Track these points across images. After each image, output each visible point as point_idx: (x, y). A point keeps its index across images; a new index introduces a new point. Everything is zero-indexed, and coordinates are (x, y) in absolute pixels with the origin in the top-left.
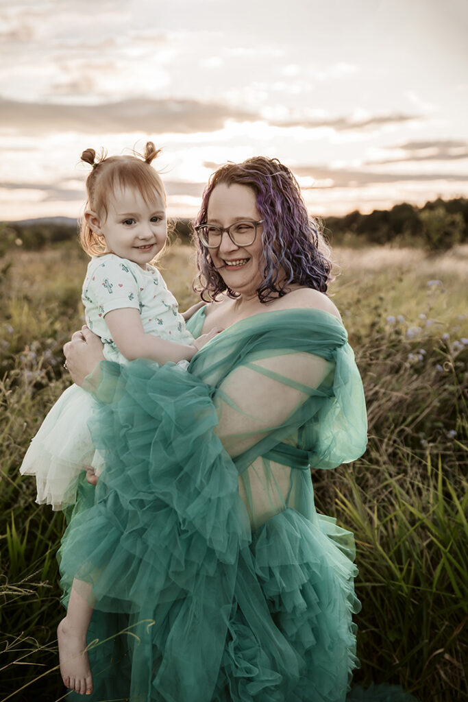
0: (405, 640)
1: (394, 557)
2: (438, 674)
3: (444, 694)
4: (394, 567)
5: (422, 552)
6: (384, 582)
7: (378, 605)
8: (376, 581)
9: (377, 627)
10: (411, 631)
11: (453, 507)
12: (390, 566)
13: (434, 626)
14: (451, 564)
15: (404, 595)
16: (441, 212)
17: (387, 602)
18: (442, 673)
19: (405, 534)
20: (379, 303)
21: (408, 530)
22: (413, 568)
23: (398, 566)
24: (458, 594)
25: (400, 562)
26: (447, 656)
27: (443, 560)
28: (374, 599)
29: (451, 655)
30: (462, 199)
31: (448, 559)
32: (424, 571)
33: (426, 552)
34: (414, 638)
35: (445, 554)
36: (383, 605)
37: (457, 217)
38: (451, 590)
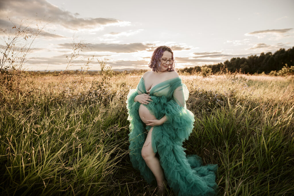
0: (198, 147)
2: (204, 153)
3: (205, 157)
4: (196, 132)
7: (192, 140)
9: (192, 144)
10: (199, 145)
11: (207, 119)
13: (203, 144)
14: (207, 130)
17: (194, 139)
18: (205, 153)
22: (199, 132)
24: (208, 137)
25: (197, 131)
26: (206, 149)
27: (205, 129)
29: (207, 149)
33: (202, 129)
34: (199, 146)
36: (193, 140)
37: (210, 69)
38: (207, 136)
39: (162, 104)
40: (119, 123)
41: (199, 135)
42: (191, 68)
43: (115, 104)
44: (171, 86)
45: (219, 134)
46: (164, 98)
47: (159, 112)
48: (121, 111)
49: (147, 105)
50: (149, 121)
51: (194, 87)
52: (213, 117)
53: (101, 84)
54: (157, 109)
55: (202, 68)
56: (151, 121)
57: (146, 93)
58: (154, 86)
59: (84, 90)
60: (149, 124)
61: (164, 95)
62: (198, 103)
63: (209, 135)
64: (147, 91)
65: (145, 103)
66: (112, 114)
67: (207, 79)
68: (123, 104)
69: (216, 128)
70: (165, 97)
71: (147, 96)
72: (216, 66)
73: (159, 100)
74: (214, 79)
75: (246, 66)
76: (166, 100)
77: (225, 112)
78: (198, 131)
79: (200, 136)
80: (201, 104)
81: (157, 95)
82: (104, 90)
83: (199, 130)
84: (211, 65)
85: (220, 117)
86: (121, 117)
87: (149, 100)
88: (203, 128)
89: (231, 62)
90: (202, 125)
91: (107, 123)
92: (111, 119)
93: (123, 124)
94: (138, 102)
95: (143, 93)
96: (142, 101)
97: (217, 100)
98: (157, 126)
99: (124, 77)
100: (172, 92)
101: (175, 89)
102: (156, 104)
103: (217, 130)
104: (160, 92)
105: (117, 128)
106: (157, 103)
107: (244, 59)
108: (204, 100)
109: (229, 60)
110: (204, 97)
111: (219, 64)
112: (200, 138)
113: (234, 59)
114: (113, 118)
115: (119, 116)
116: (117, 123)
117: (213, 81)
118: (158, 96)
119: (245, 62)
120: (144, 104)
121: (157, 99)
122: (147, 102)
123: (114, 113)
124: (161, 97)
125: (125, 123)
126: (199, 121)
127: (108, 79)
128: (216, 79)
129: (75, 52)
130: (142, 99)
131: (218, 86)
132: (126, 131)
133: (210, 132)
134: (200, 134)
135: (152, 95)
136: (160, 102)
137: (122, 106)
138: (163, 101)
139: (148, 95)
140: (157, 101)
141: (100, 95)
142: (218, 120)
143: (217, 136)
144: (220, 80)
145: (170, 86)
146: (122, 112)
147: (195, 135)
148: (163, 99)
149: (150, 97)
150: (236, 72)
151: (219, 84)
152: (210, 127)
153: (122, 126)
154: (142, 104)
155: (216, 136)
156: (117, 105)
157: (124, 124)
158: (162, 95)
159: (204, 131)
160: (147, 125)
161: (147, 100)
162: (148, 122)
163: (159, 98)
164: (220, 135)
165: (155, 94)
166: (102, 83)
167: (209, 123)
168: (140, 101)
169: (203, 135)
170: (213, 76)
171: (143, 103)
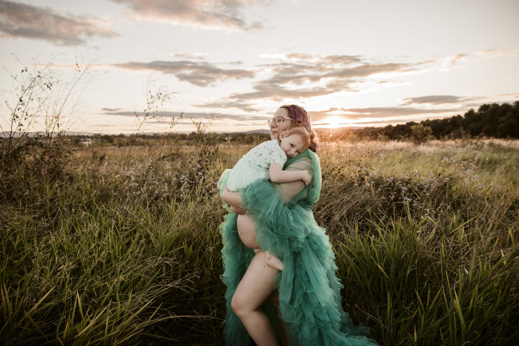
37: (429, 128)
42: (398, 125)
72: (449, 121)
75: (510, 120)
84: (438, 120)
89: (479, 113)
107: (506, 107)
109: (476, 109)
110: (378, 192)
113: (484, 108)
117: (430, 153)
119: (509, 113)
129: (150, 107)
150: (482, 134)
170: (435, 142)
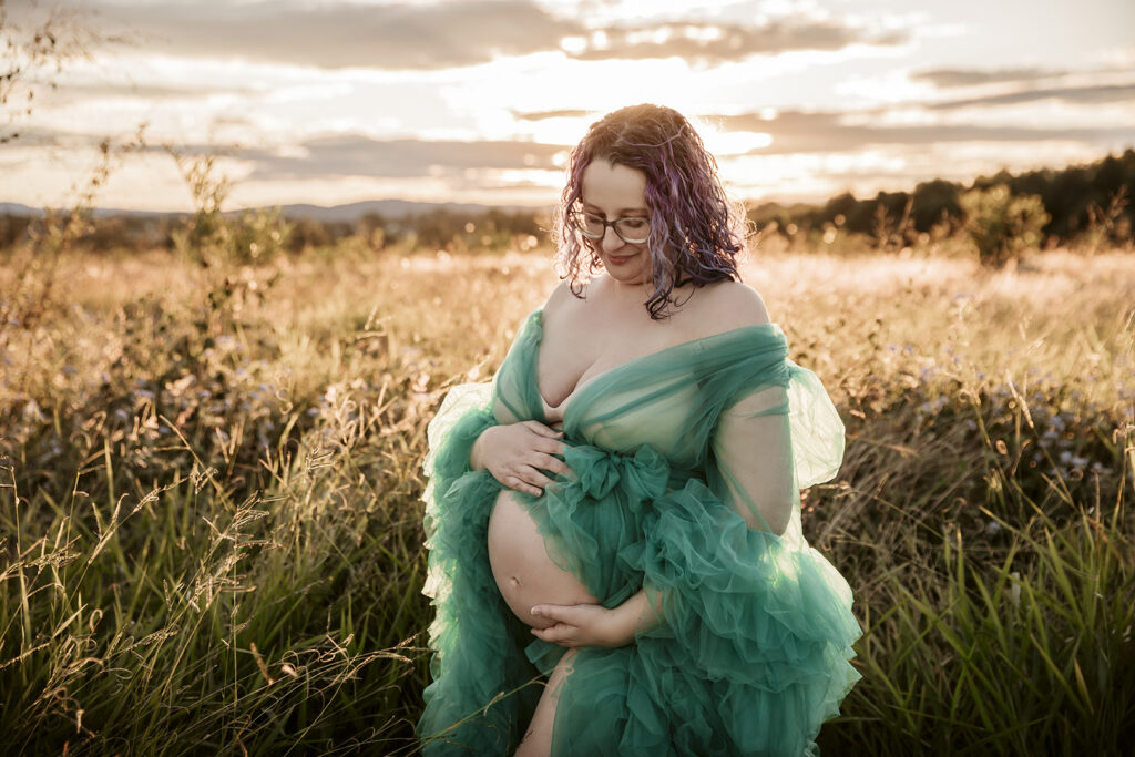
1: (894, 678)
4: (897, 694)
5: (937, 676)
6: (880, 716)
8: (869, 715)
11: (980, 603)
12: (891, 693)
14: (976, 679)
15: (911, 734)
16: (1000, 194)
19: (911, 643)
20: (876, 328)
21: (914, 638)
22: (923, 695)
23: (901, 693)
25: (904, 688)
27: (964, 674)
28: (866, 741)
30: (1045, 172)
31: (971, 670)
32: (940, 700)
33: (943, 673)
35: (967, 662)
36: (879, 750)
37: (1031, 204)
38: (979, 721)
39: (635, 504)
40: (347, 621)
41: (921, 714)
43: (318, 490)
44: (701, 385)
45: (1065, 706)
46: (648, 463)
47: (609, 560)
48: (357, 536)
49: (536, 499)
50: (545, 609)
51: (888, 361)
52: (1019, 586)
53: (194, 333)
54: (598, 539)
55: (969, 201)
56: (557, 611)
57: (539, 417)
58: (594, 379)
59: (59, 381)
60: (548, 634)
61: (651, 446)
62: (922, 480)
63: (993, 719)
64: (548, 410)
65: (524, 487)
66: (292, 558)
67: (1007, 283)
68: (372, 483)
69: (1043, 669)
70: (655, 457)
71: (548, 440)
73: (613, 478)
74: (1061, 284)
76: (666, 477)
77: (1111, 548)
78: (911, 688)
79: (929, 722)
80: (938, 485)
81: (606, 439)
82: (220, 378)
83: (920, 681)
85: (1076, 583)
86: (356, 581)
87: (555, 466)
88: (949, 667)
90: (944, 646)
91: (261, 629)
92: (290, 602)
93: (373, 631)
94: (488, 474)
95: (521, 419)
96: (507, 470)
97: (1066, 456)
98: (599, 650)
99: (366, 268)
100: (705, 429)
101: (729, 404)
102: (589, 499)
103: (1052, 682)
104: (627, 421)
105: (339, 657)
106: (598, 496)
108: (962, 455)
110: (963, 433)
111: (1110, 161)
112: (928, 737)
114: (305, 590)
115: (345, 574)
116: (336, 625)
117: (1050, 303)
118: (615, 446)
120: (515, 489)
121: (605, 466)
122: (541, 479)
123: (310, 556)
124: (633, 456)
125: (387, 626)
126: (923, 617)
127: (253, 300)
128: (1082, 286)
130: (513, 458)
131: (1072, 351)
132: (397, 682)
133: (998, 695)
134: (929, 710)
135: (575, 437)
136: (619, 490)
137: (364, 504)
138: (641, 484)
139: (551, 434)
140: (598, 477)
141: (194, 417)
142: (1059, 609)
143: (1054, 726)
144: (1105, 295)
145: (693, 387)
146: (363, 545)
147: (895, 713)
148: (644, 474)
149: (563, 448)
151: (1080, 336)
152: (999, 659)
153: (369, 647)
154: (509, 488)
155: (1049, 718)
156: (328, 495)
157: (384, 636)
158: (641, 445)
159: (953, 685)
160: (539, 633)
161: (539, 464)
162: (541, 615)
163: (616, 460)
164: (1075, 718)
165: (590, 432)
166: (203, 327)
167: (994, 632)
168: (498, 470)
169: (947, 713)
170: (1057, 258)
171: (513, 481)
